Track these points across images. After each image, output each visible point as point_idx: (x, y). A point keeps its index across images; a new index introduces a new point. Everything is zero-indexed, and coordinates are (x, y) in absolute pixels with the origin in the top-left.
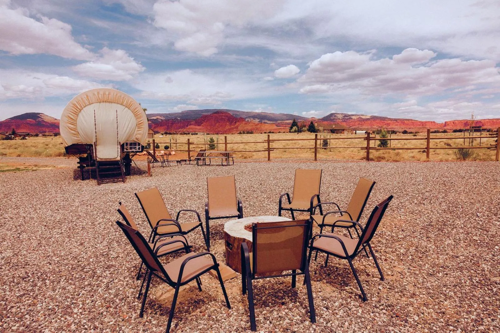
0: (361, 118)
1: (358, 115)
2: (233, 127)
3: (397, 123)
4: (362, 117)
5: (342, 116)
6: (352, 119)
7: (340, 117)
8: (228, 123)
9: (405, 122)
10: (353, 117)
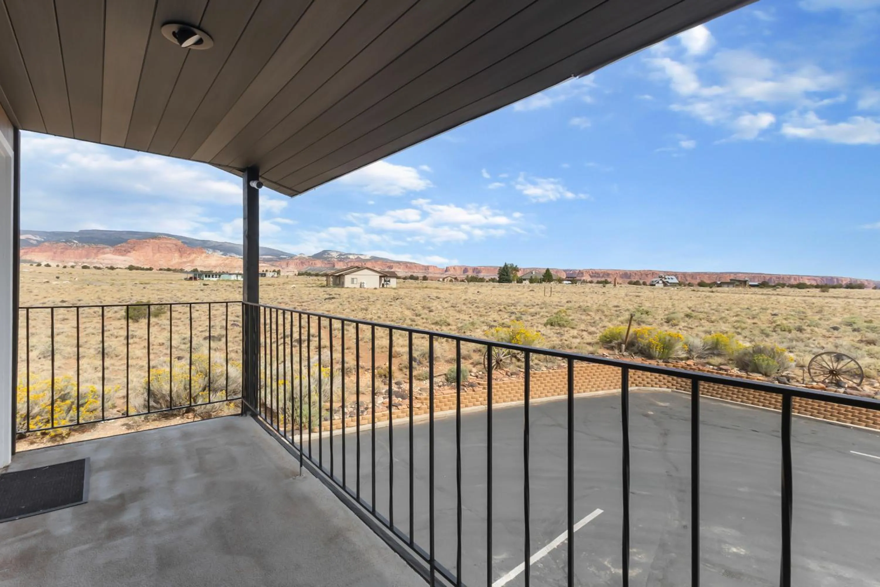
0: (360, 258)
1: (356, 255)
2: (185, 260)
3: (400, 266)
4: (360, 256)
5: (337, 254)
6: (349, 258)
7: (335, 255)
8: (176, 255)
9: (408, 265)
10: (351, 257)
